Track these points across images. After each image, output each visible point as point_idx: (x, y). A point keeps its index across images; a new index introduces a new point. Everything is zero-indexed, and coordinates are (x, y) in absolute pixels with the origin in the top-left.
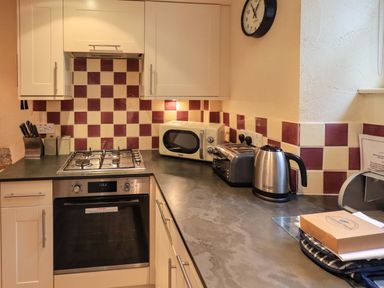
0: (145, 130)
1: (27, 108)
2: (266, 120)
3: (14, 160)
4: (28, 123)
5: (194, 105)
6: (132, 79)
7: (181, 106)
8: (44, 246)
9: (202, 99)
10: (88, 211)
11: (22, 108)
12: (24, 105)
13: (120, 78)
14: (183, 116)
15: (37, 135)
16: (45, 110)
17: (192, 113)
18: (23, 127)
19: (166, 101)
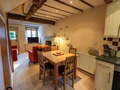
1: (105, 40)
3: (100, 55)
4: (106, 44)
8: (109, 83)
11: (104, 40)
12: (105, 39)
15: (109, 49)
16: (112, 41)
18: (104, 46)
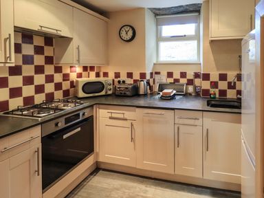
0: (58, 86)
2: (132, 73)
5: (85, 69)
6: (48, 51)
7: (79, 70)
9: (89, 65)
10: (65, 137)
13: (39, 50)
14: (80, 76)
17: (84, 74)
19: (71, 67)
